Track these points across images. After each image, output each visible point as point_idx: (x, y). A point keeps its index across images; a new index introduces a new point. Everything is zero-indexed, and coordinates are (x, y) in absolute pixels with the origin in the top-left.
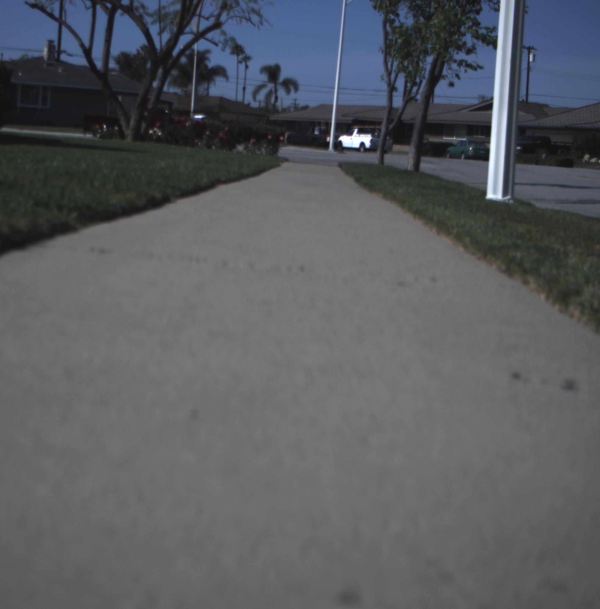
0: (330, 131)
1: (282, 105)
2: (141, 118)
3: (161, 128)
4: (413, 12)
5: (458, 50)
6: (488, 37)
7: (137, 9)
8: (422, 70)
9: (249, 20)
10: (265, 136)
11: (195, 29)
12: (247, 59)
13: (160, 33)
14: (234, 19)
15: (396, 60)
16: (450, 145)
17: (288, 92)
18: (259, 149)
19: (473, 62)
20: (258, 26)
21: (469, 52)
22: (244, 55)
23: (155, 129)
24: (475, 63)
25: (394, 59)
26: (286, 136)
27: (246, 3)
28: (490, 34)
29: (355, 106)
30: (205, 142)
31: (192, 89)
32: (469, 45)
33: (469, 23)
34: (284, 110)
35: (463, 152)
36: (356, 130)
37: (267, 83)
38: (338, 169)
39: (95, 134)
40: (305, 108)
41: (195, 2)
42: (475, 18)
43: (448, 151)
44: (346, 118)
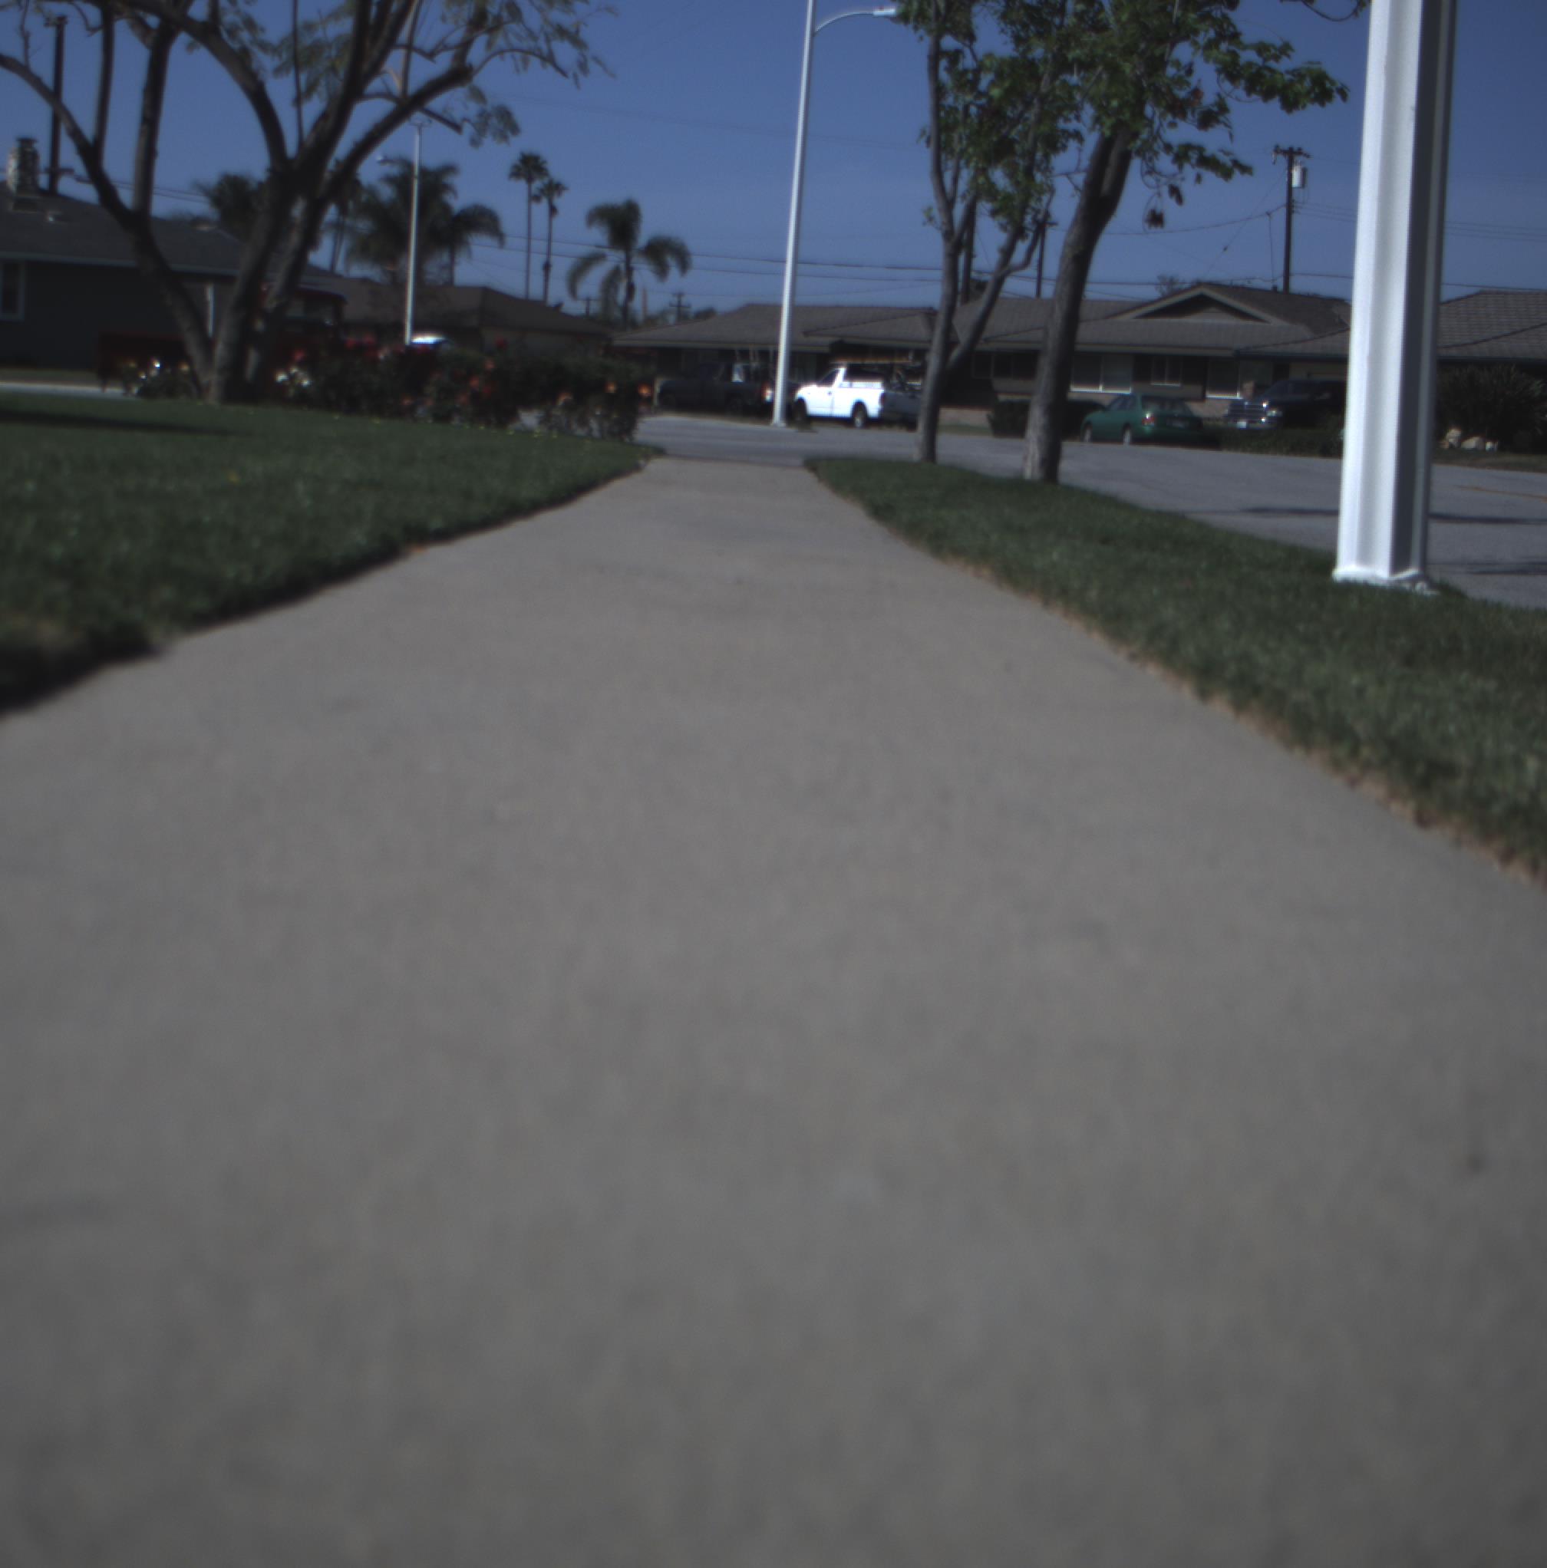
0: (775, 372)
1: (645, 306)
2: (244, 339)
3: (310, 365)
4: (1014, 29)
5: (1175, 115)
6: (1267, 73)
7: (233, 32)
8: (1041, 192)
9: (549, 59)
10: (601, 386)
11: (396, 85)
12: (554, 189)
13: (298, 101)
14: (508, 55)
15: (967, 163)
16: (1092, 406)
17: (662, 271)
18: (583, 422)
19: (1222, 151)
20: (575, 76)
21: (1207, 120)
22: (546, 180)
23: (294, 370)
24: (1227, 154)
25: (962, 162)
26: (657, 389)
27: (540, 10)
28: (1272, 64)
29: (838, 307)
30: (430, 403)
31: (407, 268)
32: (1208, 99)
33: (1206, 31)
34: (651, 321)
35: (1127, 426)
36: (842, 371)
37: (606, 251)
38: (807, 477)
39: (127, 388)
40: (707, 314)
41: (395, 7)
42: (1225, 17)
43: (1089, 424)
44: (813, 339)
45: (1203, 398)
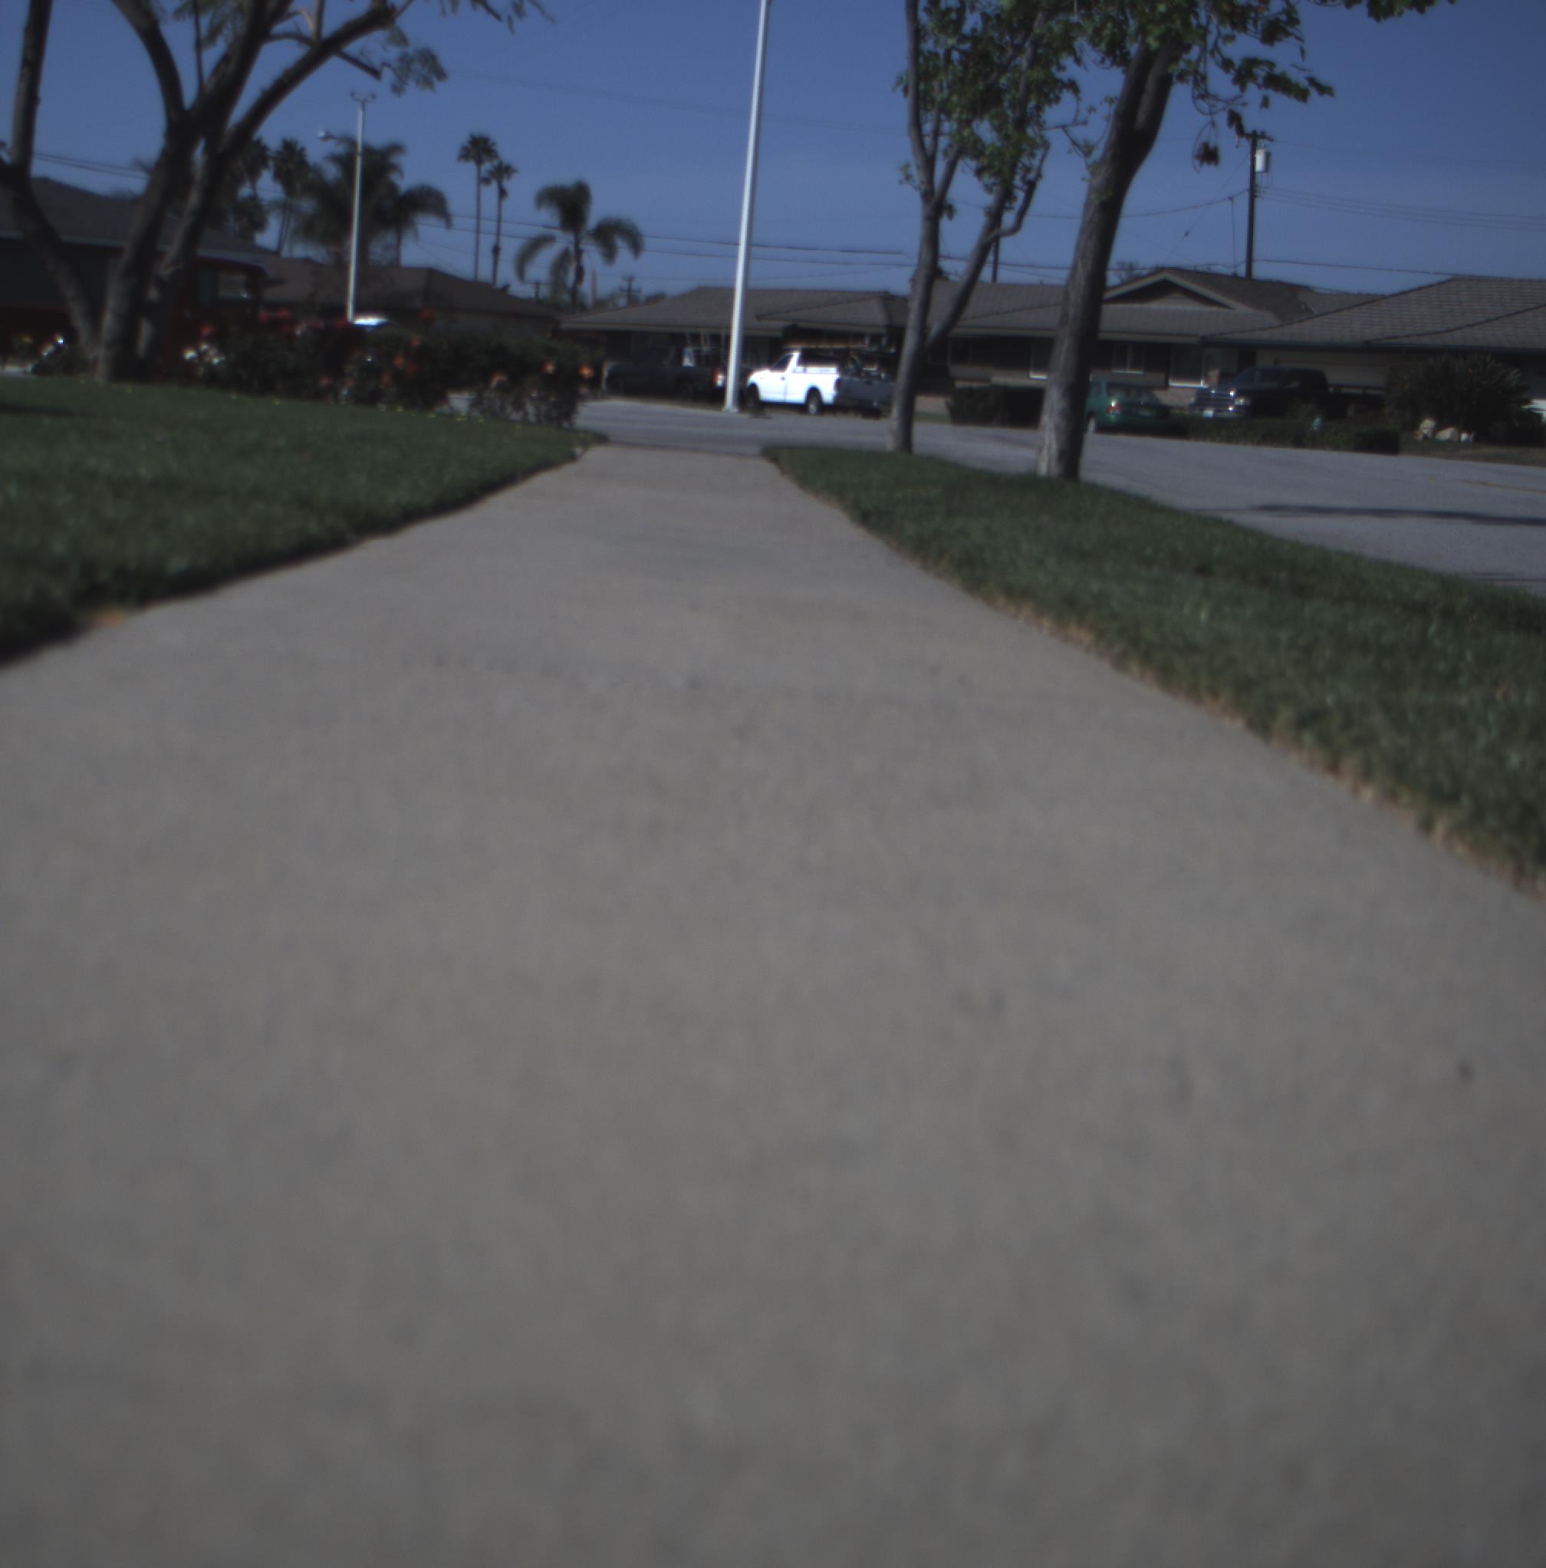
0: (726, 356)
1: (594, 290)
2: (135, 309)
3: (219, 340)
10: (538, 366)
11: (308, 26)
12: (503, 171)
13: (199, 46)
15: (950, 115)
17: (610, 254)
18: (519, 406)
19: (1293, 68)
20: (510, 20)
21: (1273, 32)
22: (496, 162)
23: (203, 346)
24: (1300, 71)
26: (606, 373)
29: (791, 291)
31: (351, 248)
32: (1275, 7)
34: (600, 304)
35: (1091, 414)
36: (796, 356)
37: (557, 233)
39: (24, 365)
40: (657, 298)
44: (766, 323)
45: (1166, 386)
